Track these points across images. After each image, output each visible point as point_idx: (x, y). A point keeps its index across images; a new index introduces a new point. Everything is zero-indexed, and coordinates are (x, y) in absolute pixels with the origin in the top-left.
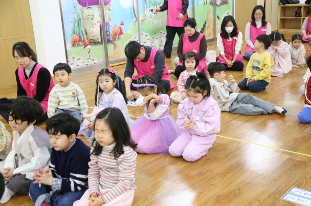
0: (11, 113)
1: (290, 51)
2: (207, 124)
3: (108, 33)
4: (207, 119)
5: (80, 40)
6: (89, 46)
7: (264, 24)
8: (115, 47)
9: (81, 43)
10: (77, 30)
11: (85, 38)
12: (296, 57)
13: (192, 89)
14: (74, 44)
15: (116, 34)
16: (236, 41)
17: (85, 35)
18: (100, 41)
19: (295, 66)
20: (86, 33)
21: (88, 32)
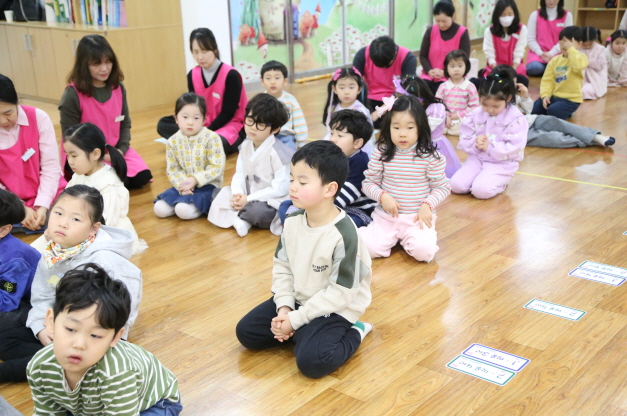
0: (250, 114)
1: (608, 59)
2: (508, 144)
3: (295, 25)
4: (509, 137)
5: (253, 36)
6: (266, 46)
7: (561, 14)
8: (305, 50)
9: (254, 40)
10: (248, 17)
11: (261, 31)
12: (617, 70)
13: (493, 96)
14: (244, 40)
15: (307, 28)
16: (516, 40)
17: (260, 27)
18: (282, 37)
19: (614, 84)
20: (263, 24)
21: (265, 21)
